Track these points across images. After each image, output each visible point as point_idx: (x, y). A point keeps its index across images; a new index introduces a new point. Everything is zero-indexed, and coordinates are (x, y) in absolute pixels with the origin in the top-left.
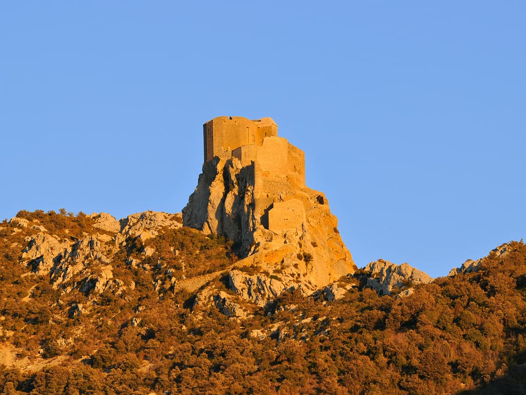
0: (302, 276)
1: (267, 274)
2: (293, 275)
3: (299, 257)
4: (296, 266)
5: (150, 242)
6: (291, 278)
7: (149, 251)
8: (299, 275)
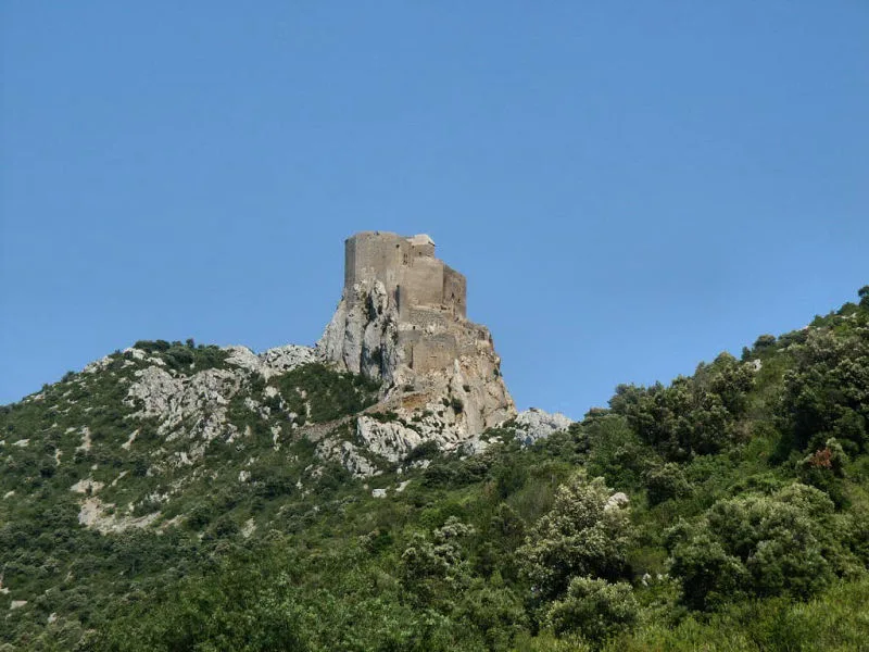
0: (446, 426)
1: (404, 422)
2: (436, 425)
3: (446, 403)
4: (440, 414)
5: (274, 381)
6: (434, 428)
7: (271, 392)
8: (443, 425)
